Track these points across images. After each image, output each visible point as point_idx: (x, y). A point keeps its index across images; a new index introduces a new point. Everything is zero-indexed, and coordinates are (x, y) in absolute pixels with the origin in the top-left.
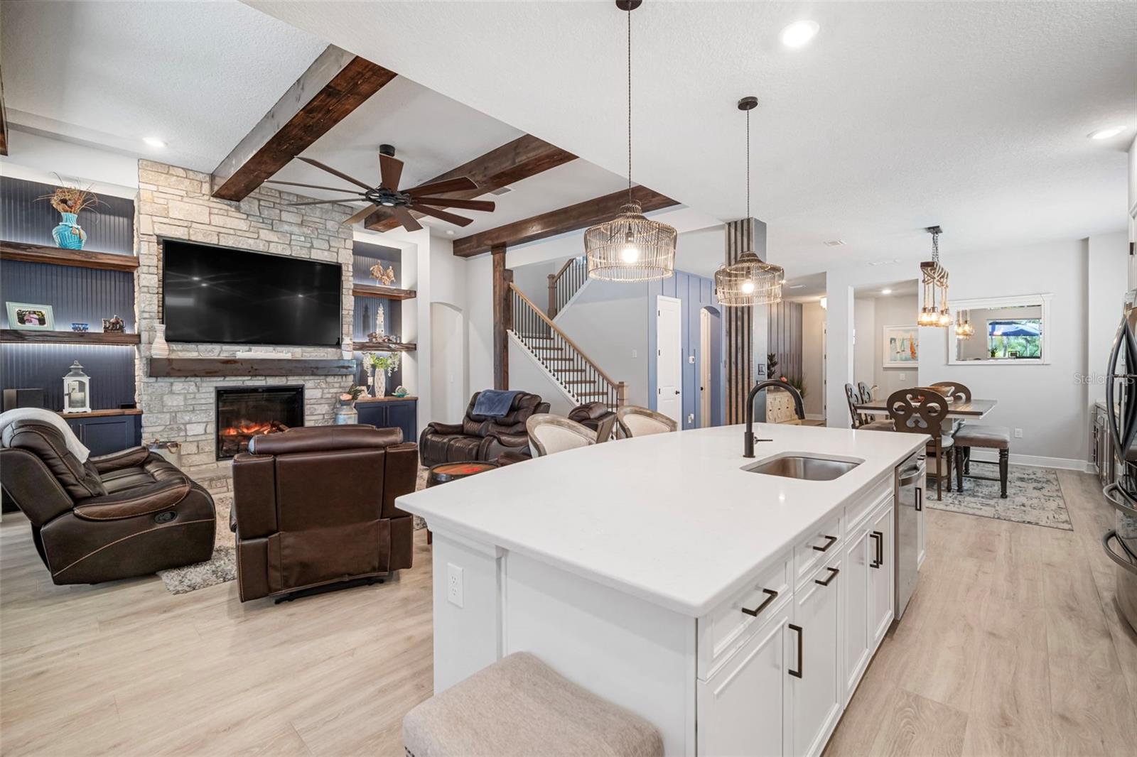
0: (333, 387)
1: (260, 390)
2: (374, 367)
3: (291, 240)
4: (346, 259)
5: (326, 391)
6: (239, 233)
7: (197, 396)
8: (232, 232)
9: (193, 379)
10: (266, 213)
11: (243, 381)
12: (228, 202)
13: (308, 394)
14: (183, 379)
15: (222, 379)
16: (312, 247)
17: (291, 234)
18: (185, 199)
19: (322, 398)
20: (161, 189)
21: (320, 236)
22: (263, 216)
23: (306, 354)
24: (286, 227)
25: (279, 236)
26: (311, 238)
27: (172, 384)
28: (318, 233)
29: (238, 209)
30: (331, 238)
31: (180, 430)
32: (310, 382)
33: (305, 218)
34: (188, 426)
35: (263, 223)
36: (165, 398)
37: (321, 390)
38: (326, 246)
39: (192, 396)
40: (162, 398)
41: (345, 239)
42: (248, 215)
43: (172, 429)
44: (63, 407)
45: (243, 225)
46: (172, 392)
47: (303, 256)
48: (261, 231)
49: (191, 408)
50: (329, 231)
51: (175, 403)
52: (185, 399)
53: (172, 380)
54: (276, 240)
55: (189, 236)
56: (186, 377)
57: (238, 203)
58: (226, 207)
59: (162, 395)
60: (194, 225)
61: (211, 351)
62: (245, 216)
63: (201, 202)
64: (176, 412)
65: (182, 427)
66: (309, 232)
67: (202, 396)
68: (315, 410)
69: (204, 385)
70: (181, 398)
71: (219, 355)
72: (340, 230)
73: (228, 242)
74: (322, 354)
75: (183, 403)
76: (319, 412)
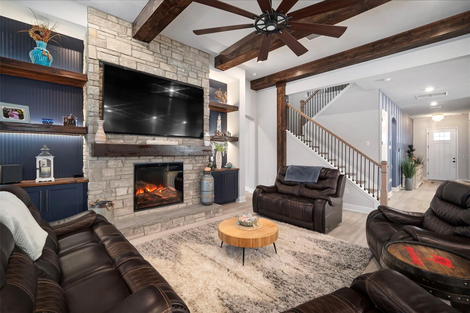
0: (199, 163)
1: (160, 165)
2: (216, 150)
3: (177, 71)
4: (206, 85)
5: (195, 165)
6: (148, 64)
7: (123, 169)
8: (144, 62)
9: (120, 158)
10: (164, 52)
11: (150, 159)
12: (143, 43)
13: (185, 167)
14: (114, 158)
15: (138, 158)
16: (188, 76)
17: (177, 67)
18: (117, 38)
19: (193, 169)
20: (102, 29)
21: (192, 70)
22: (162, 54)
23: (185, 142)
24: (175, 63)
25: (171, 68)
26: (188, 71)
27: (107, 161)
28: (192, 68)
29: (148, 48)
30: (198, 71)
31: (112, 192)
32: (187, 159)
33: (185, 58)
34: (117, 190)
35: (162, 58)
36: (103, 170)
37: (192, 165)
38: (195, 76)
39: (120, 169)
40: (101, 171)
41: (205, 73)
42: (154, 52)
43: (107, 192)
45: (151, 59)
46: (107, 167)
47: (184, 81)
48: (161, 63)
49: (119, 177)
50: (197, 67)
51: (109, 175)
52: (116, 171)
53: (107, 158)
54: (169, 70)
55: (119, 63)
56: (116, 157)
57: (148, 44)
58: (141, 46)
59: (102, 168)
60: (122, 55)
61: (132, 139)
62: (152, 53)
63: (126, 41)
64: (110, 180)
65: (114, 190)
66: (187, 67)
67: (126, 169)
68: (189, 177)
69: (127, 162)
70: (113, 171)
71: (136, 142)
72: (203, 67)
73: (142, 69)
74: (193, 143)
75: (114, 174)
76: (191, 178)
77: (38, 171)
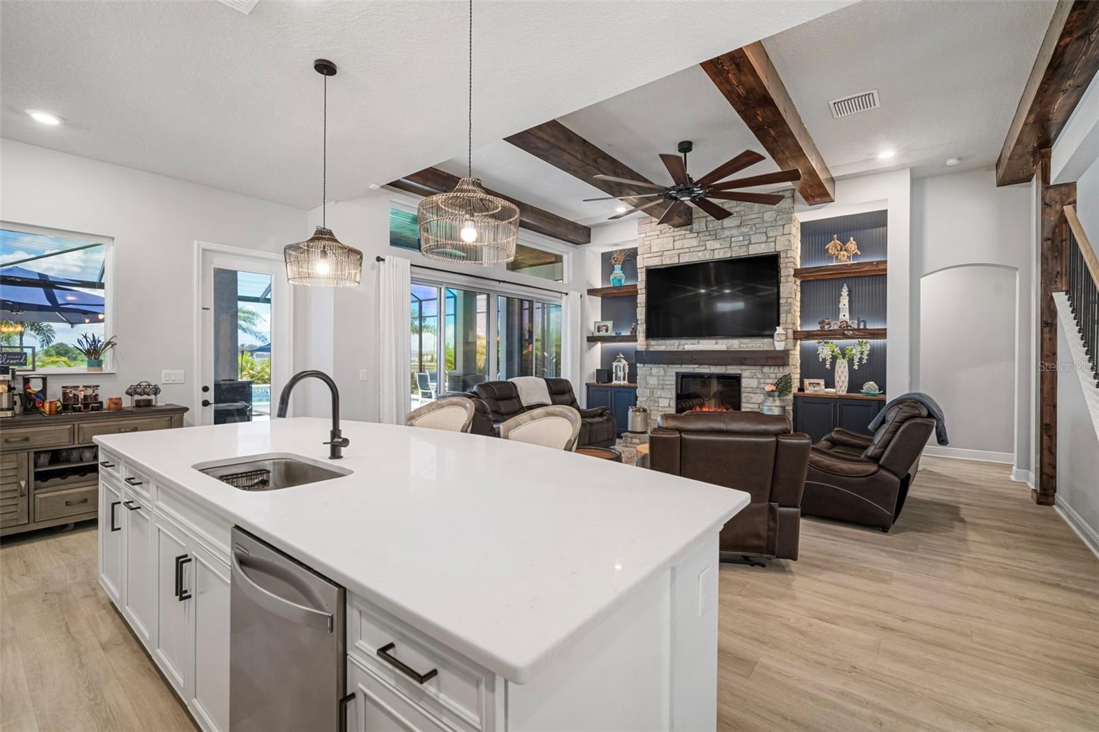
0: (769, 378)
1: (706, 377)
3: (731, 243)
4: (784, 245)
5: (762, 381)
6: (692, 250)
7: (665, 378)
8: (687, 250)
9: (662, 366)
10: (711, 226)
11: (694, 368)
12: (685, 228)
13: (745, 382)
14: (657, 366)
15: (679, 366)
16: (750, 243)
17: (731, 238)
18: (660, 236)
19: (757, 388)
20: (648, 235)
21: (758, 231)
22: (709, 229)
23: (743, 345)
24: (727, 233)
25: (721, 242)
26: (749, 235)
27: (651, 369)
28: (756, 229)
29: (691, 231)
30: (769, 229)
31: (655, 401)
32: (747, 371)
33: (743, 218)
34: (660, 400)
35: (710, 235)
36: (648, 377)
37: (757, 380)
38: (764, 238)
39: (662, 378)
40: (646, 378)
41: (783, 226)
42: (698, 233)
43: (651, 400)
44: (612, 381)
45: (694, 242)
46: (651, 374)
47: (742, 254)
48: (707, 243)
49: (661, 387)
50: (766, 222)
51: (652, 383)
52: (658, 380)
53: (651, 366)
54: (719, 246)
55: (662, 262)
56: (659, 364)
57: (690, 226)
58: (683, 232)
59: (646, 376)
60: (665, 253)
61: (673, 345)
62: (696, 235)
63: (669, 235)
64: (653, 389)
65: (657, 400)
66: (748, 230)
67: (668, 378)
68: (751, 398)
69: (669, 370)
70: (656, 379)
71: (678, 348)
72: (778, 217)
73: (685, 259)
74: (758, 345)
75: (656, 383)
76: (754, 401)
77: (614, 375)
